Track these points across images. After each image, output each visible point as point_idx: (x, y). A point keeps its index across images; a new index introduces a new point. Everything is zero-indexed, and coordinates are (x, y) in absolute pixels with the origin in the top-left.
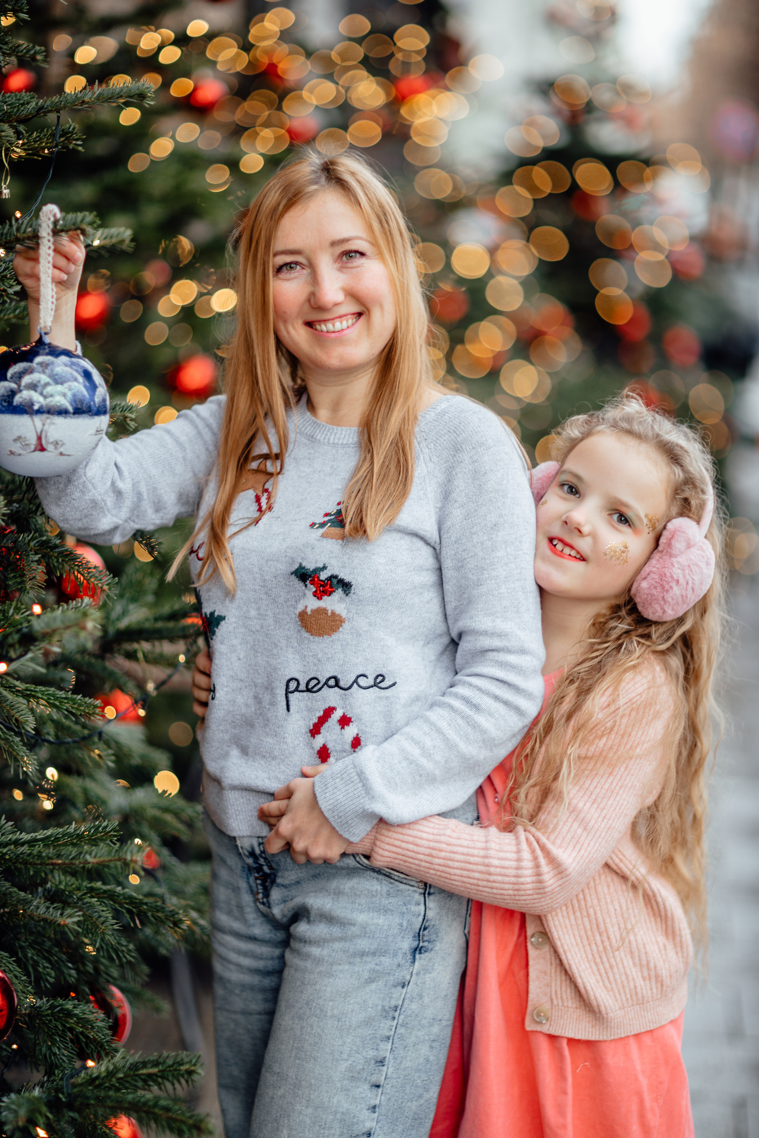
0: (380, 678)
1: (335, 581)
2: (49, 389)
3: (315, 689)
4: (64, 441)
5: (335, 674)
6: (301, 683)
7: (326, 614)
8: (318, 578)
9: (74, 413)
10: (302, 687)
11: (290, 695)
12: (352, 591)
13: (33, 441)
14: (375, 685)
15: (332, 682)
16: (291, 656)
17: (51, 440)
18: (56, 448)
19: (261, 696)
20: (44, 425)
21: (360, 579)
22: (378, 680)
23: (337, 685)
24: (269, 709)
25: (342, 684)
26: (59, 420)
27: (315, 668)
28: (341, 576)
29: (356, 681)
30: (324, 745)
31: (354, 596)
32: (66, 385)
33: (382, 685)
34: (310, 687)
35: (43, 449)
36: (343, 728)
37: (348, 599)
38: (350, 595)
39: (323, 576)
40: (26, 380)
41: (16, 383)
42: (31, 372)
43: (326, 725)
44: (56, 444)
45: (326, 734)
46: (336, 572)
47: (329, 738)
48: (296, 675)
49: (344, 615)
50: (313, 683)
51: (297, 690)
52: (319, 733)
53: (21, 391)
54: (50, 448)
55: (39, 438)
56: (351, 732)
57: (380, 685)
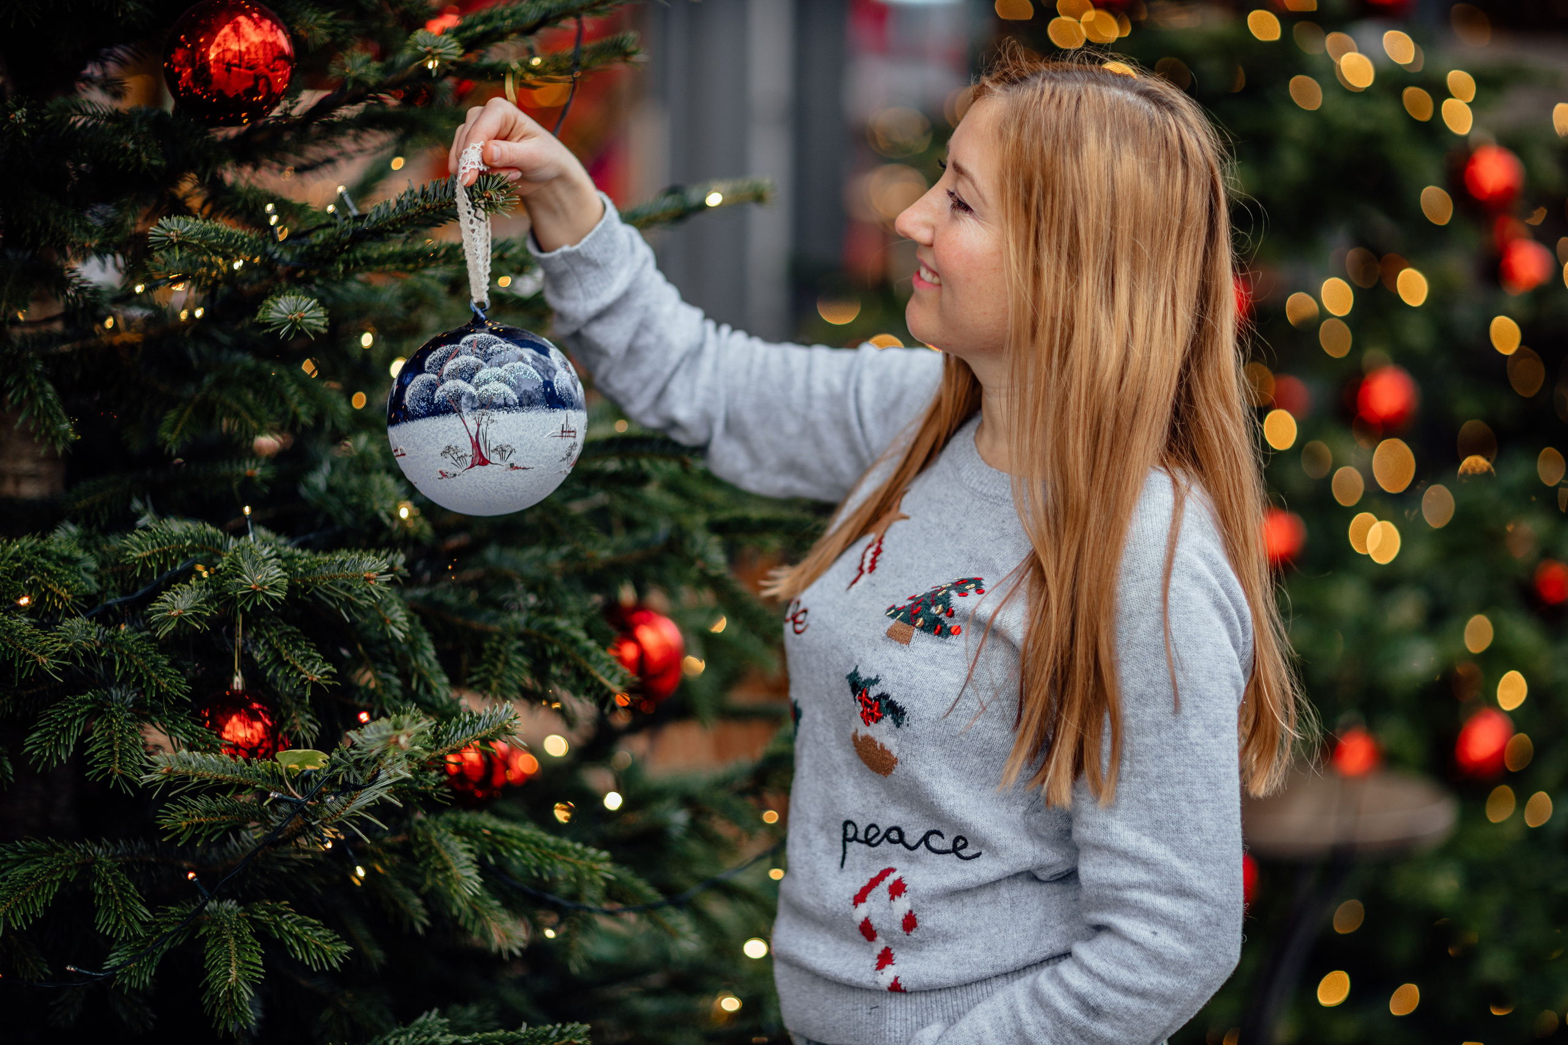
0: (961, 843)
1: (884, 703)
2: (481, 375)
3: (874, 842)
4: (513, 446)
5: (898, 824)
6: (859, 829)
7: (875, 746)
8: (867, 694)
9: (521, 405)
10: (861, 836)
11: (848, 843)
12: (905, 722)
13: (469, 450)
14: (955, 850)
15: (894, 835)
16: (850, 789)
17: (493, 446)
18: (502, 458)
19: (811, 837)
20: (479, 425)
21: (918, 705)
22: (959, 845)
23: (901, 840)
24: (820, 858)
25: (907, 839)
26: (500, 416)
27: (877, 811)
28: (894, 697)
29: (925, 839)
30: (866, 919)
31: (908, 729)
32: (505, 367)
33: (963, 852)
34: (869, 837)
35: (484, 462)
36: (892, 898)
37: (899, 732)
38: (903, 726)
39: (873, 692)
40: (450, 366)
41: (437, 374)
42: (457, 356)
43: (875, 891)
44: (501, 450)
45: (872, 903)
46: (888, 690)
47: (874, 910)
48: (853, 818)
49: (895, 752)
50: (873, 832)
51: (855, 838)
52: (864, 901)
53: (443, 381)
54: (495, 458)
55: (476, 445)
56: (902, 905)
57: (960, 852)
